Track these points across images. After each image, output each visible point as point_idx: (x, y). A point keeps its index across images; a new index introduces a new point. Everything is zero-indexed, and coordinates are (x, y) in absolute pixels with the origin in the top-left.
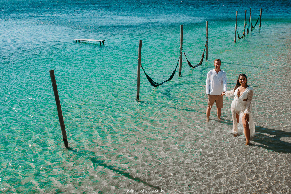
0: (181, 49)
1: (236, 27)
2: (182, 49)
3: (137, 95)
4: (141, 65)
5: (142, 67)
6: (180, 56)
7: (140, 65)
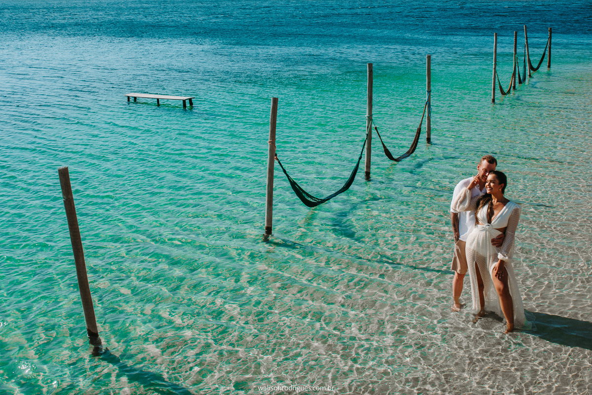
0: (370, 118)
1: (495, 68)
2: (372, 120)
3: (266, 225)
4: (276, 155)
5: (278, 159)
6: (367, 135)
7: (273, 155)
